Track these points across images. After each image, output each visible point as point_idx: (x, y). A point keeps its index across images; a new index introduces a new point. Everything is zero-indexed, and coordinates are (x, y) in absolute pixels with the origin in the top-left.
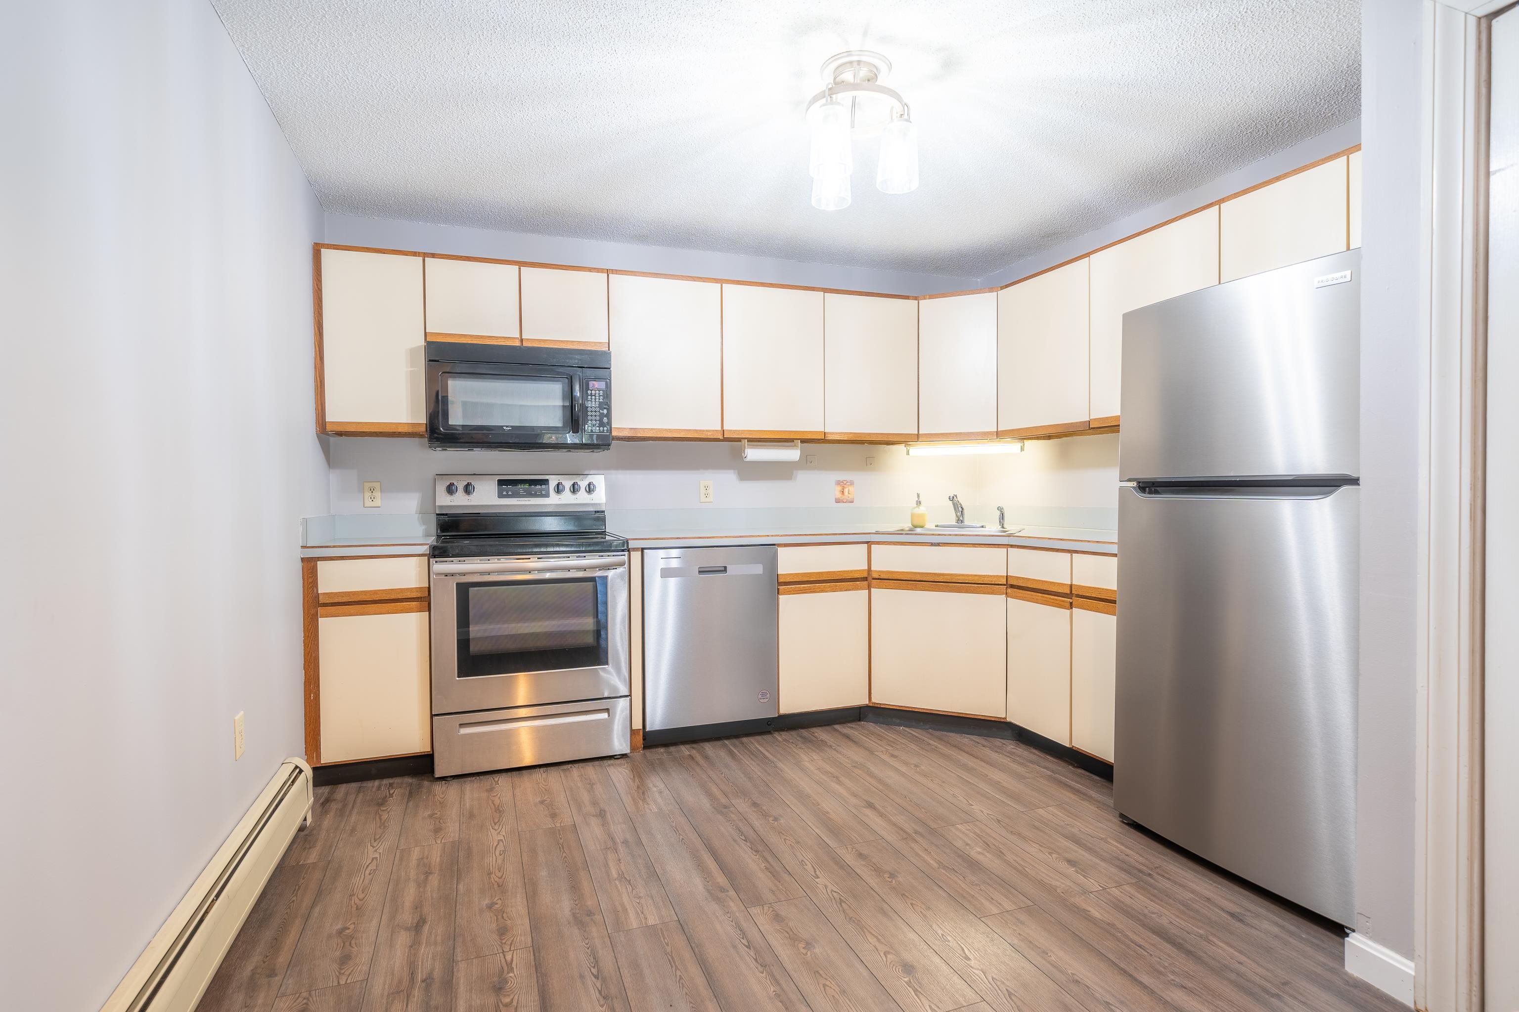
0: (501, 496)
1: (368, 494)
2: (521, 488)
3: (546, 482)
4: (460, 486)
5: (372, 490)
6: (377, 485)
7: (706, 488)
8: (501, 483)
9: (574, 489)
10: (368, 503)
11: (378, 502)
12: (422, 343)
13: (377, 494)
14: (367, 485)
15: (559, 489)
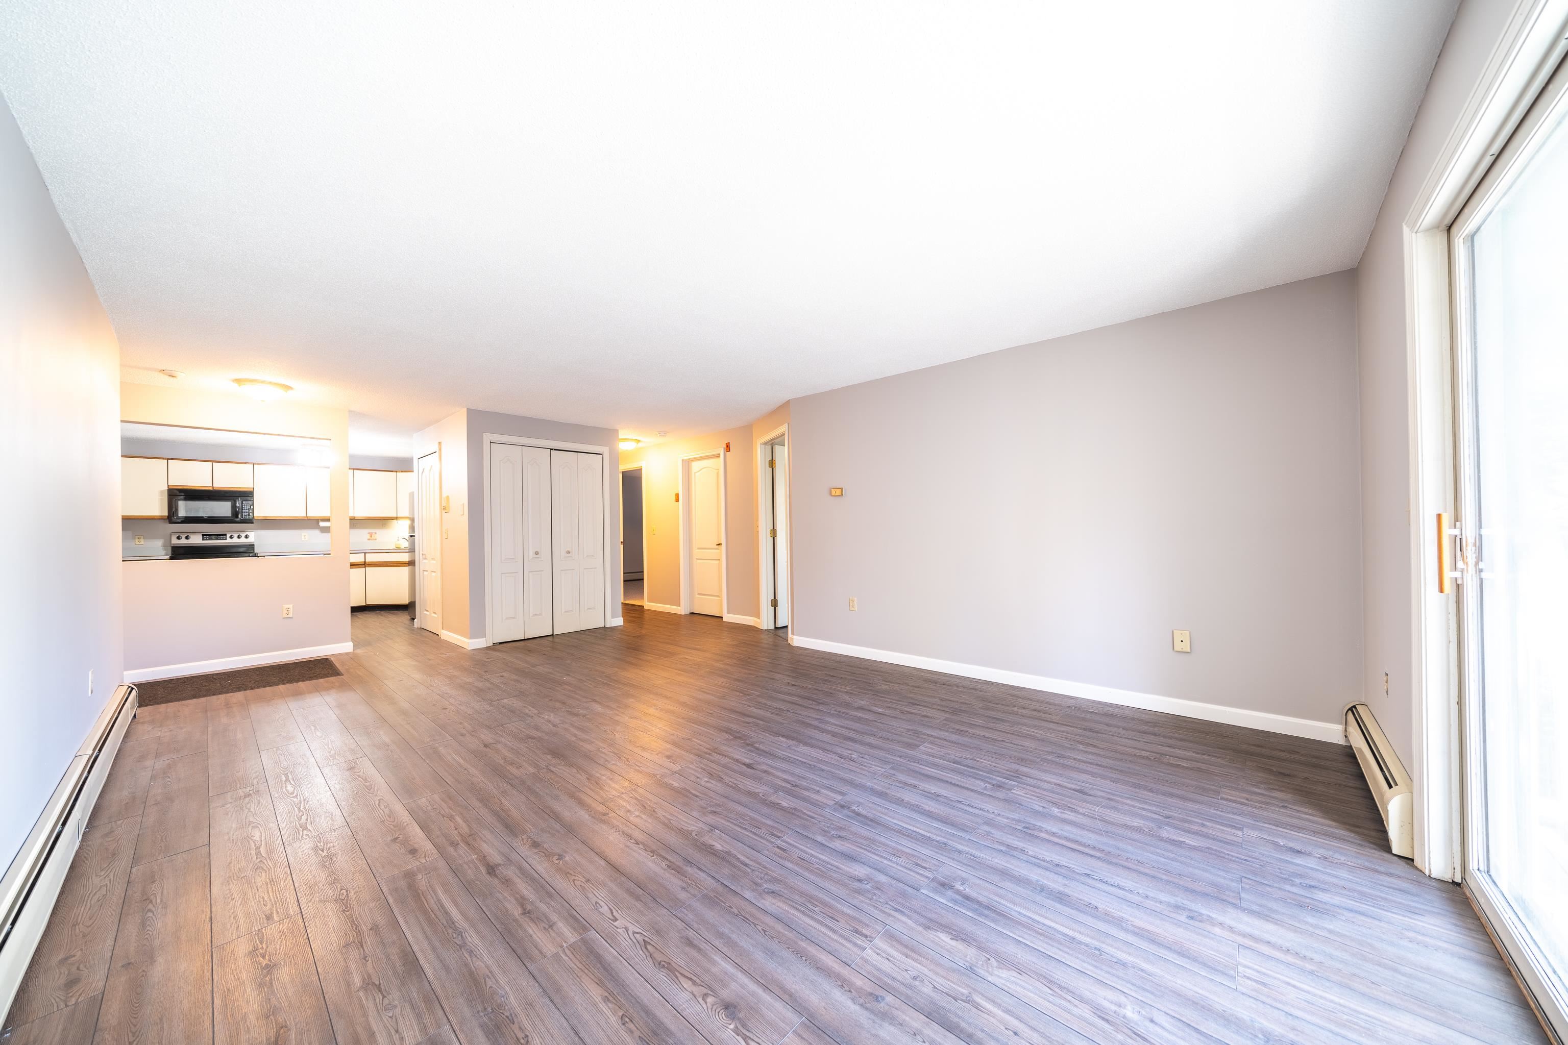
0: (203, 540)
1: (137, 540)
2: (213, 537)
3: (226, 535)
4: (184, 536)
5: (139, 539)
6: (142, 537)
7: (305, 536)
8: (203, 535)
9: (239, 537)
10: (137, 543)
11: (142, 543)
12: (167, 488)
13: (142, 540)
14: (137, 537)
15: (231, 537)
